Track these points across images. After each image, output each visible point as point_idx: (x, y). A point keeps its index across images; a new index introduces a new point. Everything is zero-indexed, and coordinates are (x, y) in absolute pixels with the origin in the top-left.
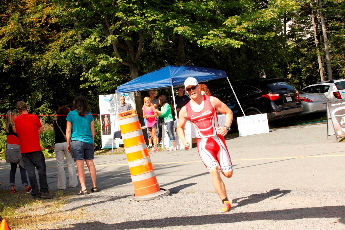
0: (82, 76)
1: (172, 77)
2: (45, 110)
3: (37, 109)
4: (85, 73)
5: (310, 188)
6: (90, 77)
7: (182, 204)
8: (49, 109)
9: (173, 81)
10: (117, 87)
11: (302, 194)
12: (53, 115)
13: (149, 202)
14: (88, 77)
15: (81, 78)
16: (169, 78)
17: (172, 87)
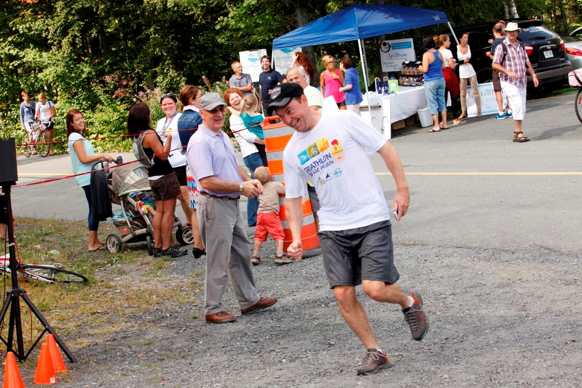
0: (219, 22)
1: (360, 26)
2: (165, 71)
3: (153, 70)
4: (224, 17)
5: (555, 247)
6: (231, 24)
8: (172, 70)
9: (360, 34)
10: (274, 40)
12: (178, 79)
14: (227, 23)
15: (218, 25)
16: (354, 27)
17: (359, 41)
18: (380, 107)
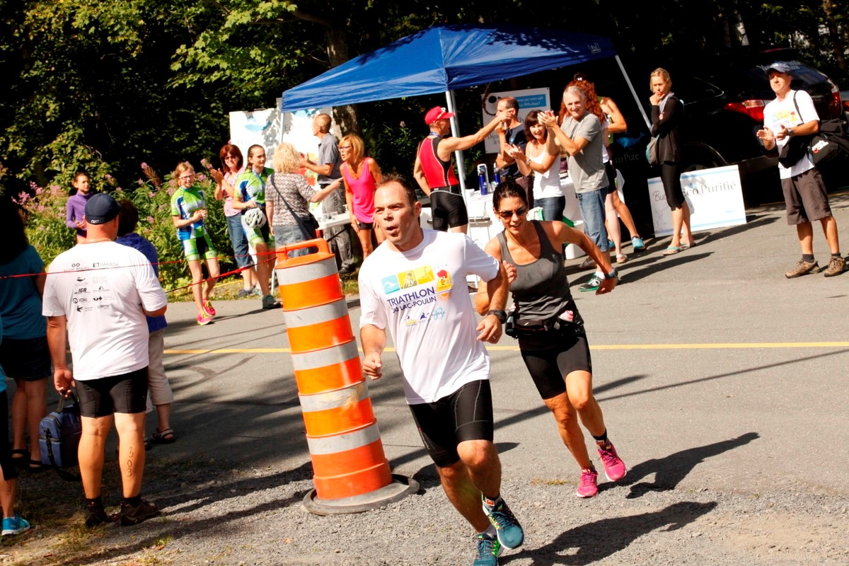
0: (178, 56)
1: (449, 65)
2: (69, 150)
3: (45, 147)
4: (187, 48)
5: (836, 484)
6: (201, 61)
7: (452, 532)
8: (82, 148)
9: (450, 78)
10: (284, 94)
11: (810, 504)
12: (93, 165)
13: (357, 520)
14: (194, 60)
15: (175, 63)
16: (438, 68)
17: (448, 94)
18: (489, 219)
